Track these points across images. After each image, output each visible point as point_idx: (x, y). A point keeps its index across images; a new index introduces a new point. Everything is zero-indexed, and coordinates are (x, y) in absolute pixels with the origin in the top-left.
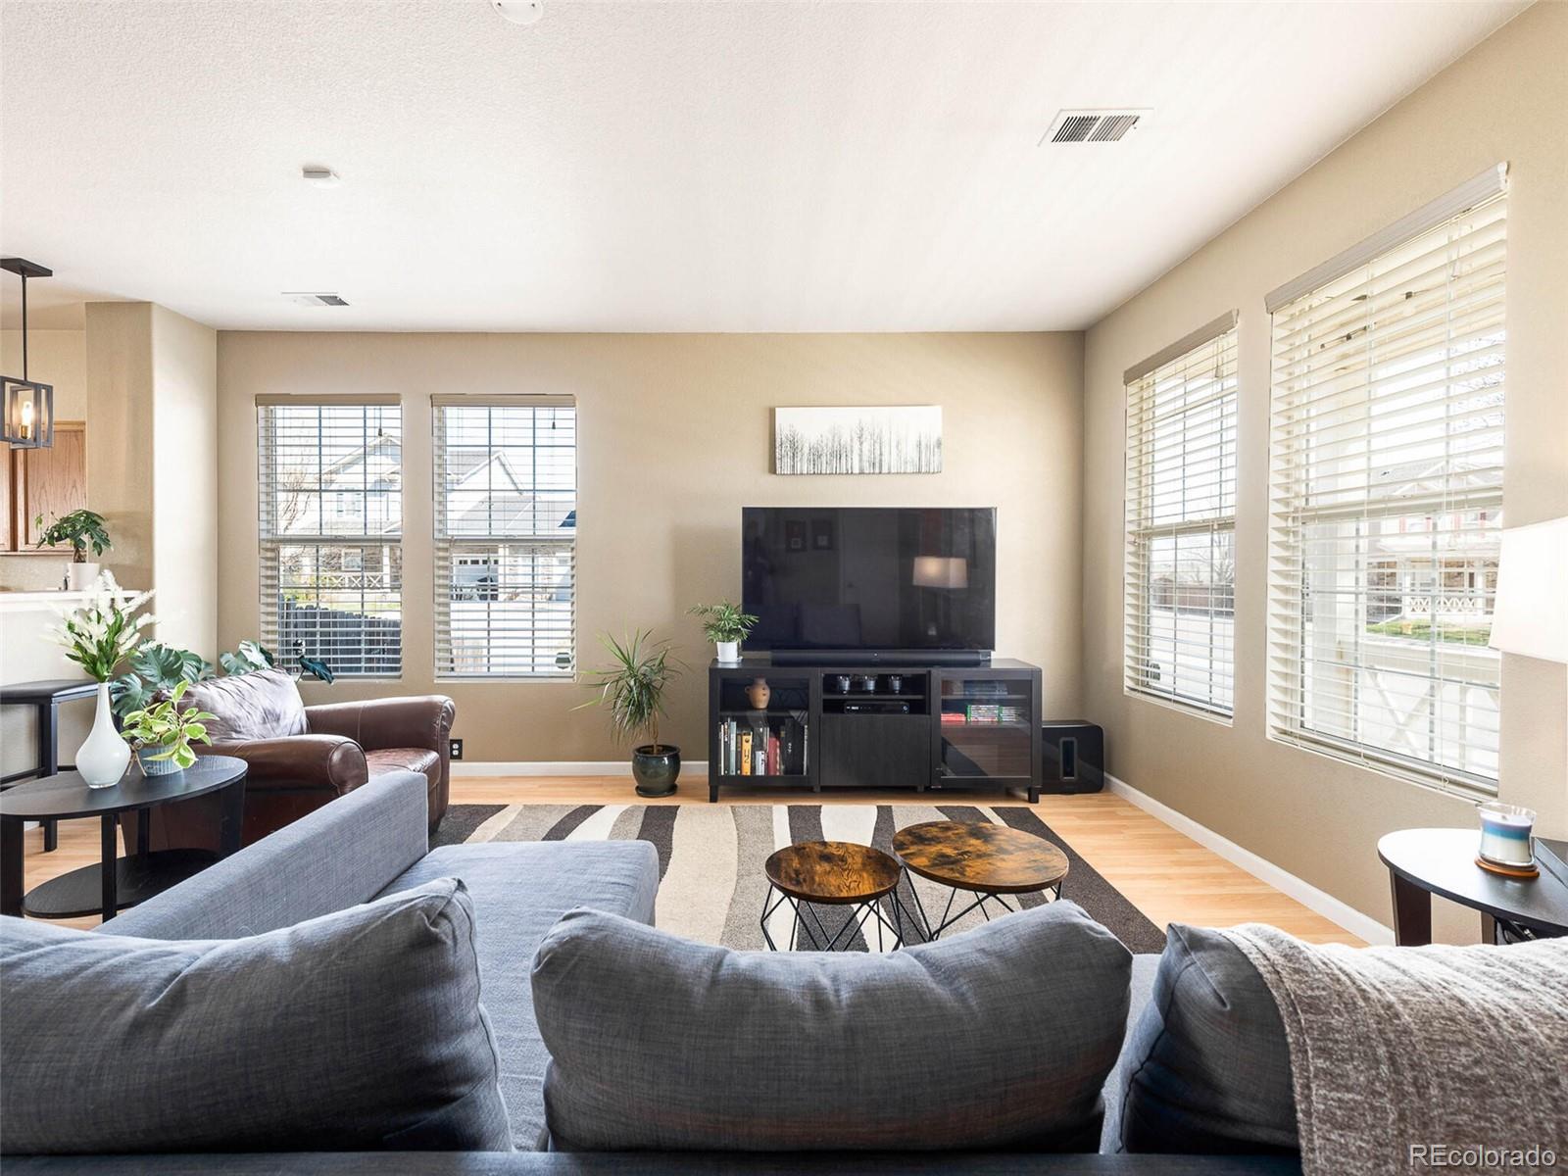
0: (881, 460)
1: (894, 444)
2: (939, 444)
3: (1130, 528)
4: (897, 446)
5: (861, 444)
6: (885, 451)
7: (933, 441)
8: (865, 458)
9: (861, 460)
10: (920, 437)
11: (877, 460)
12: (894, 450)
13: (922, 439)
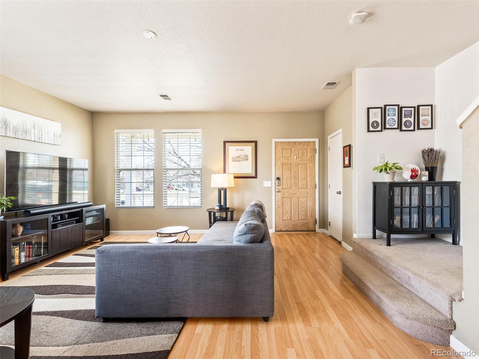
0: (42, 138)
1: (46, 133)
2: (60, 136)
3: (116, 168)
4: (47, 134)
5: (34, 130)
6: (43, 134)
7: (59, 134)
8: (36, 135)
9: (34, 136)
10: (55, 132)
11: (41, 137)
12: (46, 134)
13: (55, 133)
